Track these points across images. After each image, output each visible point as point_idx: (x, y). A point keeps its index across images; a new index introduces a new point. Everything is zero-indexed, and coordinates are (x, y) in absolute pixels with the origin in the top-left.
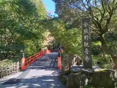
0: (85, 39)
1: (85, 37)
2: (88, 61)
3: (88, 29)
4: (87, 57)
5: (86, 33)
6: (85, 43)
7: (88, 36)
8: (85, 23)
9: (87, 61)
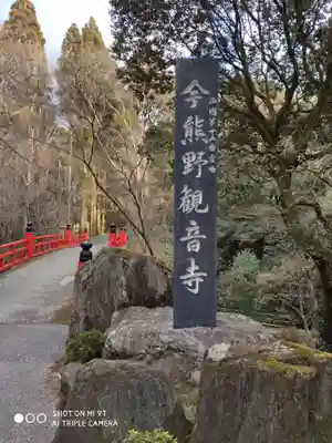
0: (188, 170)
1: (189, 161)
2: (196, 291)
3: (206, 117)
4: (194, 267)
5: (194, 137)
6: (185, 190)
7: (201, 154)
8: (191, 87)
9: (193, 287)
